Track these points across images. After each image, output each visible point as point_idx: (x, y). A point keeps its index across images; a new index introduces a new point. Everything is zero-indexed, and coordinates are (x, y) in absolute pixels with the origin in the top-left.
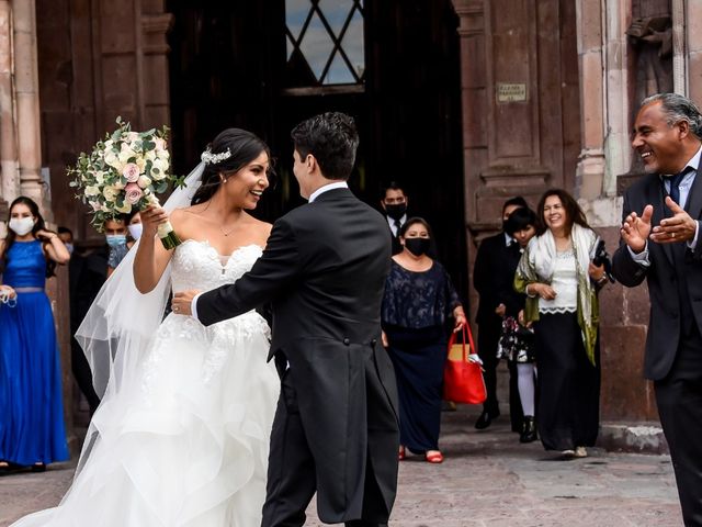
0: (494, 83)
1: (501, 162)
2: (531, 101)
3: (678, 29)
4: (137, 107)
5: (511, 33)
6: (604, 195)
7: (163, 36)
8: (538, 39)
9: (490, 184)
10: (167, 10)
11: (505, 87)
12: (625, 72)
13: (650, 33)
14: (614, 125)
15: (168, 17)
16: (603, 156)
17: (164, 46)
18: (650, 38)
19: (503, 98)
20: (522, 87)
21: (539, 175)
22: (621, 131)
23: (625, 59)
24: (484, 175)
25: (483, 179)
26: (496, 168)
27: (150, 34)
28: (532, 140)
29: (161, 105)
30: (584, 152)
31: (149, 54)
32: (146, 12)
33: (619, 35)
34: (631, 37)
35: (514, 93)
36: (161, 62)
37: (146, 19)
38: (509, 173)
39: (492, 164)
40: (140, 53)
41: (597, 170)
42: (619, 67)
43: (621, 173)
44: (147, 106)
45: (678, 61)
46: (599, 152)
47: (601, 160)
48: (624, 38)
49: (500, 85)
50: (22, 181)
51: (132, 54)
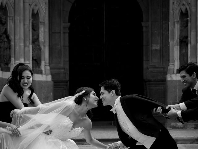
0: (151, 45)
1: (153, 64)
2: (160, 49)
3: (189, 38)
4: (61, 47)
5: (156, 32)
6: (174, 73)
7: (68, 29)
8: (162, 34)
9: (150, 70)
10: (69, 22)
11: (154, 45)
12: (179, 47)
13: (184, 39)
14: (176, 58)
15: (69, 24)
16: (174, 65)
17: (68, 31)
18: (184, 40)
19: (153, 48)
20: (158, 45)
21: (162, 68)
22: (178, 59)
23: (179, 44)
24: (148, 67)
25: (148, 68)
26: (151, 66)
27: (64, 28)
28: (160, 59)
29: (67, 46)
30: (170, 64)
31: (64, 33)
32: (64, 22)
33: (178, 39)
34: (180, 40)
35: (156, 47)
36: (67, 35)
37: (64, 24)
38: (154, 67)
39: (150, 65)
40: (62, 32)
41: (172, 68)
42: (178, 45)
43: (177, 69)
44: (63, 46)
45: (189, 45)
46: (173, 64)
47: (173, 65)
48: (179, 40)
49: (153, 45)
50: (45, 65)
51: (60, 33)
